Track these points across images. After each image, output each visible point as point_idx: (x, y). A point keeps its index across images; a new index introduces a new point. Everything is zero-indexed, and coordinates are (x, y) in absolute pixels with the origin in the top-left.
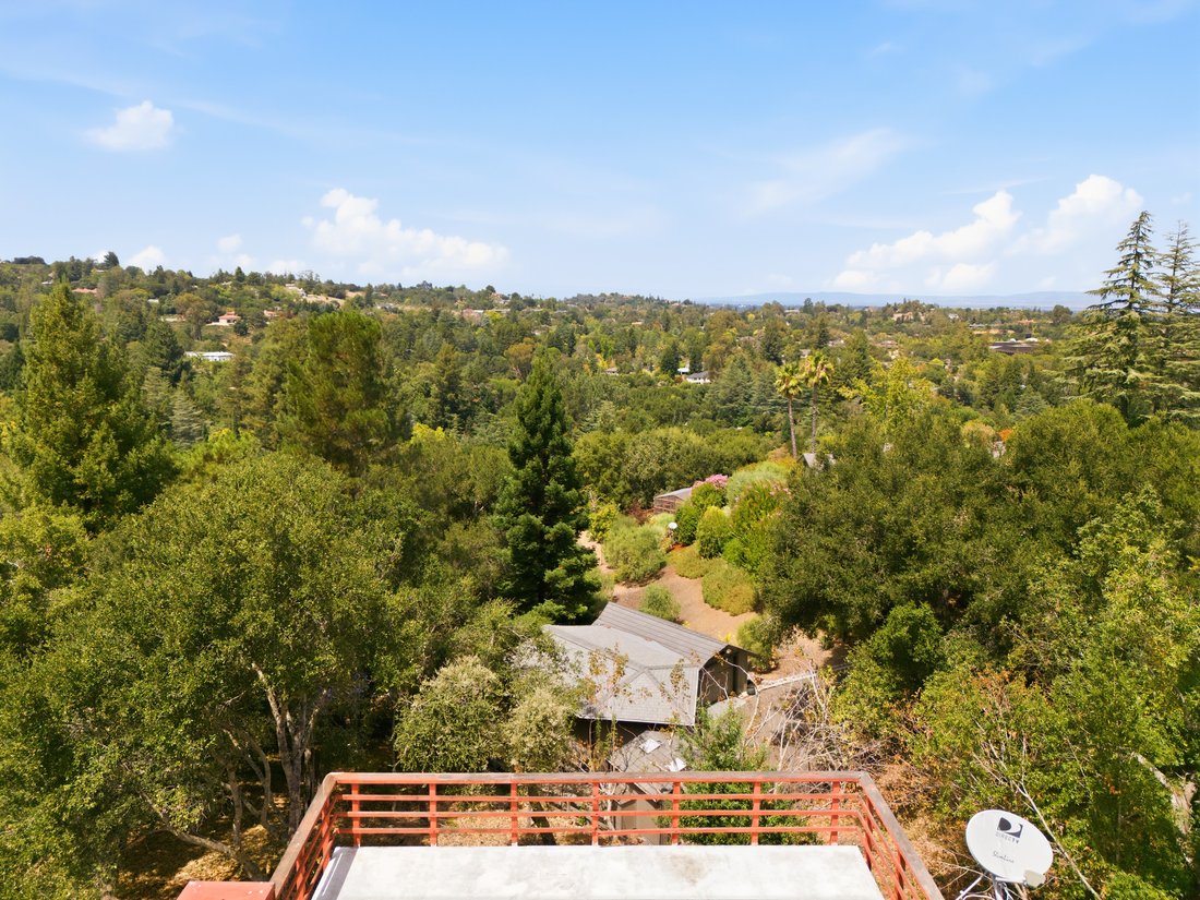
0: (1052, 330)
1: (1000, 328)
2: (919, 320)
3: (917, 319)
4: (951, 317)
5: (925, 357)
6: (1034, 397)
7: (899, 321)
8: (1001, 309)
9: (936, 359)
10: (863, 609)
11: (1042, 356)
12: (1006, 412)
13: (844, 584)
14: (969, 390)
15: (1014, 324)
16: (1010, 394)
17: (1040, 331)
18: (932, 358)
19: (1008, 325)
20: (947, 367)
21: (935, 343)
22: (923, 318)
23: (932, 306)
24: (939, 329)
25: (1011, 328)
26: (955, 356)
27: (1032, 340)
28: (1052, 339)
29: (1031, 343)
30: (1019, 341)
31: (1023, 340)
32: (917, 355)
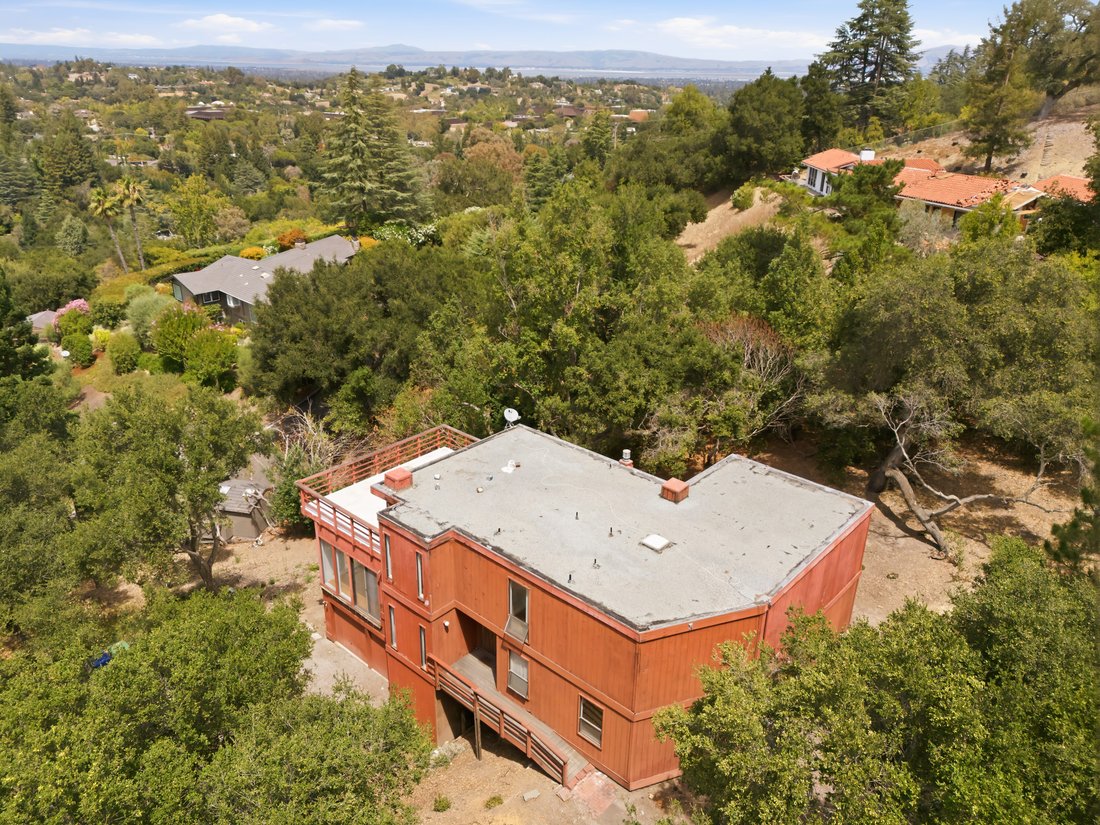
0: (231, 91)
1: (184, 90)
2: (100, 82)
3: (97, 81)
4: (132, 77)
5: (128, 127)
6: (247, 166)
7: (80, 83)
8: (177, 69)
9: (139, 129)
10: (328, 378)
11: (235, 122)
12: (227, 181)
13: (316, 367)
14: (186, 163)
15: (196, 85)
16: (226, 165)
17: (221, 93)
18: (135, 128)
19: (190, 86)
20: (152, 136)
21: (132, 109)
22: (103, 79)
23: (109, 65)
24: (128, 93)
25: (194, 90)
26: (158, 125)
27: (218, 103)
28: (234, 101)
29: (219, 107)
30: (208, 105)
31: (210, 103)
32: (119, 125)
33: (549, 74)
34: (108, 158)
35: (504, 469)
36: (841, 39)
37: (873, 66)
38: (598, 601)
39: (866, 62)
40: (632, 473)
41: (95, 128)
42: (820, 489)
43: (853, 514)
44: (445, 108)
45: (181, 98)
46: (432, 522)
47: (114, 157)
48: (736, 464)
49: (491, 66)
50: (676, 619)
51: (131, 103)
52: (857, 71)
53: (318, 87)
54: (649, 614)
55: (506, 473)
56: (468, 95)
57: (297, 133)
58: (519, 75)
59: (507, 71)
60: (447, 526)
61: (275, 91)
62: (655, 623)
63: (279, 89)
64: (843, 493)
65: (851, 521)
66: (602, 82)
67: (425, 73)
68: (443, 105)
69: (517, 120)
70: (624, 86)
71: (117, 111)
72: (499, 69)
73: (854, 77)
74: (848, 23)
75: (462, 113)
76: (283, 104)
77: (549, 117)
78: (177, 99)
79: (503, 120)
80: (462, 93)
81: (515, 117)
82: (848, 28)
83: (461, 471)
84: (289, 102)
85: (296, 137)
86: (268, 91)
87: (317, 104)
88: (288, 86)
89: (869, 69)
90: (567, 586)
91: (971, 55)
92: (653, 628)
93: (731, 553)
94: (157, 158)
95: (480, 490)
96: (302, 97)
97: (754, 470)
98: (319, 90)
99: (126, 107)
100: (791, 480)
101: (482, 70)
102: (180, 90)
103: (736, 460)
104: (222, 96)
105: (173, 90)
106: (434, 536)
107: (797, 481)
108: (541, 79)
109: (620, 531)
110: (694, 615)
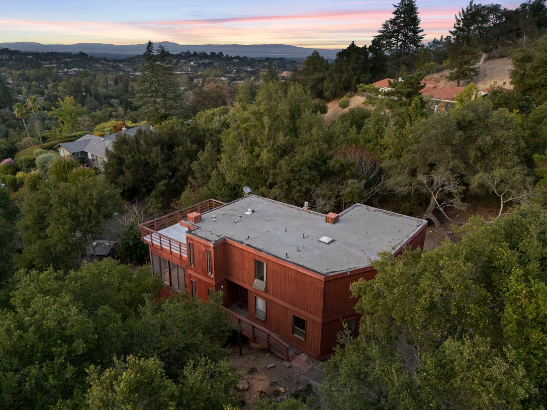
0: (82, 63)
3: (11, 59)
4: (29, 57)
5: (28, 81)
6: (91, 99)
9: (34, 82)
11: (84, 78)
15: (63, 61)
16: (80, 98)
18: (32, 81)
19: (60, 61)
20: (41, 85)
21: (30, 72)
23: (16, 52)
25: (62, 63)
26: (43, 80)
27: (75, 69)
28: (83, 68)
29: (75, 71)
30: (69, 71)
31: (70, 69)
32: (23, 80)
33: (241, 56)
34: (18, 96)
35: (246, 213)
36: (386, 29)
37: (401, 42)
38: (302, 264)
39: (398, 41)
40: (310, 213)
41: (10, 82)
42: (401, 216)
43: (419, 226)
44: (191, 71)
45: (56, 67)
46: (214, 235)
47: (21, 96)
48: (359, 208)
49: (213, 51)
50: (341, 271)
51: (29, 69)
52: (394, 44)
53: (126, 62)
54: (327, 269)
55: (248, 215)
56: (202, 65)
57: (116, 83)
58: (227, 55)
59: (221, 53)
60: (222, 237)
61: (104, 63)
62: (331, 273)
63: (106, 63)
64: (412, 217)
65: (418, 229)
66: (267, 59)
67: (180, 55)
68: (189, 70)
69: (227, 77)
70: (279, 61)
71: (22, 73)
72: (217, 53)
73: (393, 47)
74: (389, 21)
75: (199, 73)
76: (109, 70)
77: (242, 75)
78: (53, 68)
79: (220, 77)
80: (199, 64)
81: (226, 75)
82: (389, 23)
83: (225, 214)
84: (111, 69)
85: (116, 85)
86: (100, 64)
87: (126, 70)
88: (110, 61)
89: (399, 43)
90: (286, 259)
91: (444, 41)
92: (331, 274)
93: (363, 243)
94: (43, 96)
95: (236, 221)
96: (118, 66)
97: (369, 209)
98: (126, 63)
99: (27, 72)
100: (387, 213)
101: (209, 54)
102: (54, 64)
103: (359, 206)
104: (77, 66)
105: (51, 63)
106: (215, 241)
107: (389, 214)
108: (238, 57)
109: (308, 236)
110: (349, 268)
